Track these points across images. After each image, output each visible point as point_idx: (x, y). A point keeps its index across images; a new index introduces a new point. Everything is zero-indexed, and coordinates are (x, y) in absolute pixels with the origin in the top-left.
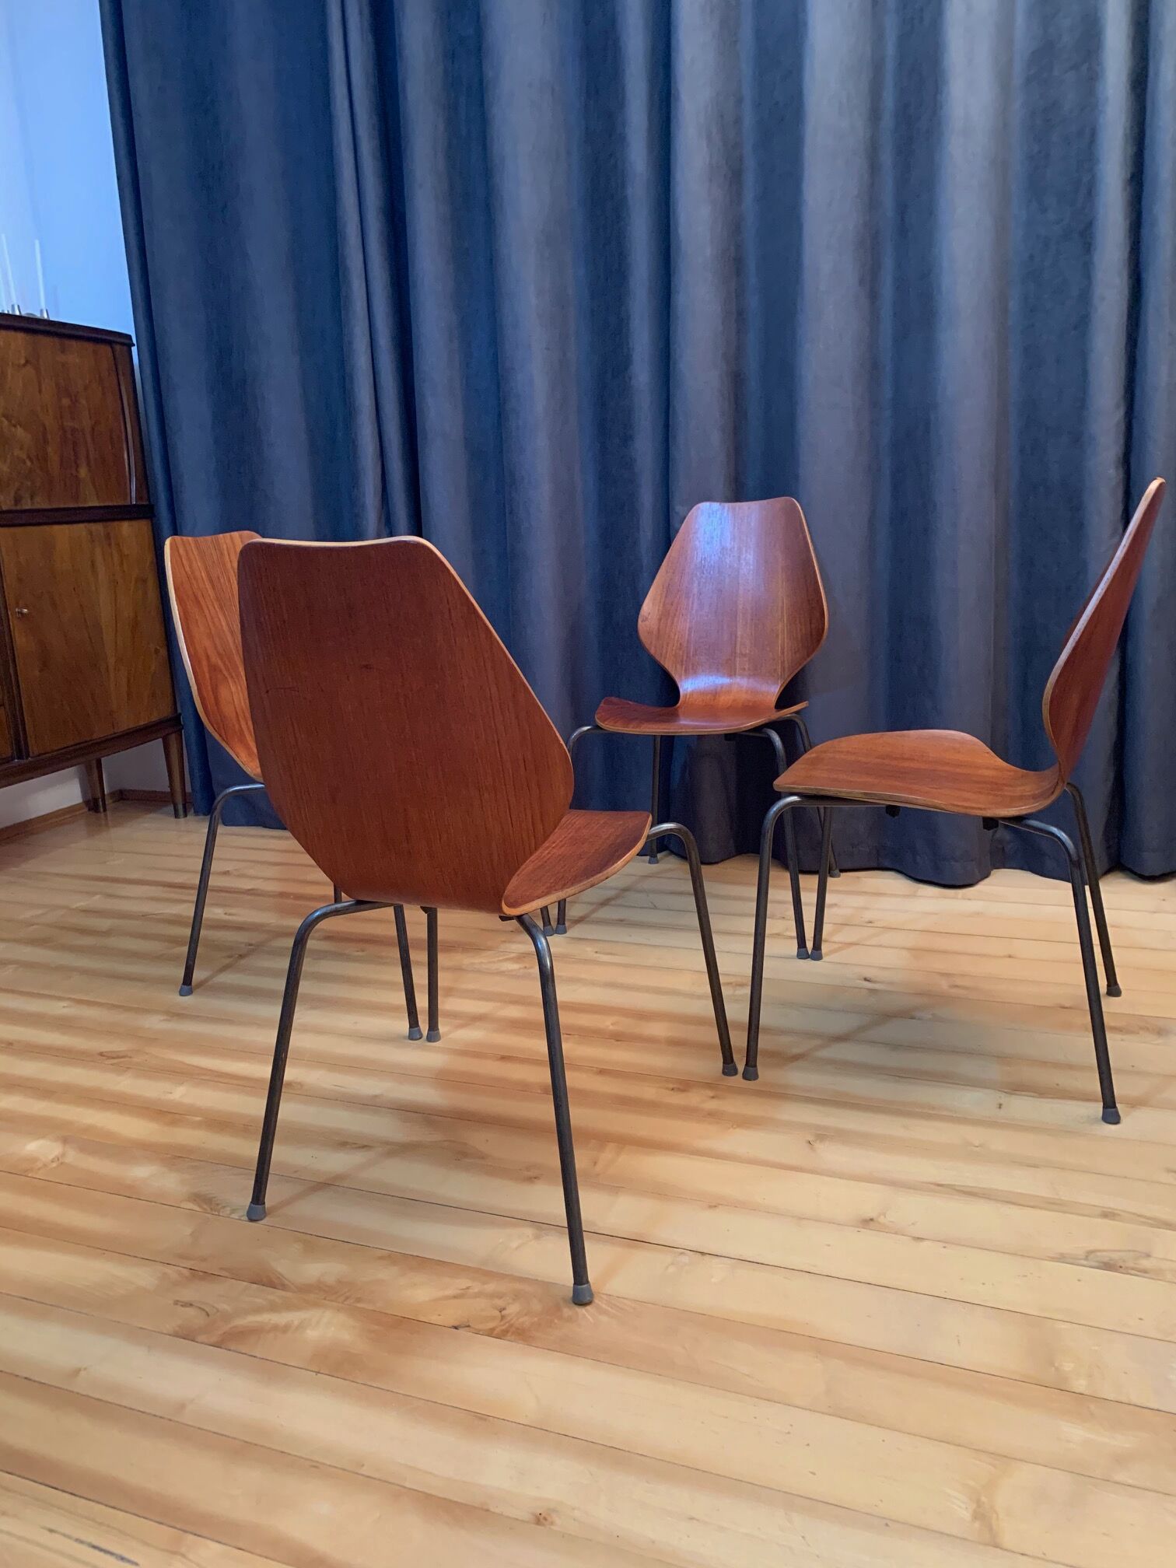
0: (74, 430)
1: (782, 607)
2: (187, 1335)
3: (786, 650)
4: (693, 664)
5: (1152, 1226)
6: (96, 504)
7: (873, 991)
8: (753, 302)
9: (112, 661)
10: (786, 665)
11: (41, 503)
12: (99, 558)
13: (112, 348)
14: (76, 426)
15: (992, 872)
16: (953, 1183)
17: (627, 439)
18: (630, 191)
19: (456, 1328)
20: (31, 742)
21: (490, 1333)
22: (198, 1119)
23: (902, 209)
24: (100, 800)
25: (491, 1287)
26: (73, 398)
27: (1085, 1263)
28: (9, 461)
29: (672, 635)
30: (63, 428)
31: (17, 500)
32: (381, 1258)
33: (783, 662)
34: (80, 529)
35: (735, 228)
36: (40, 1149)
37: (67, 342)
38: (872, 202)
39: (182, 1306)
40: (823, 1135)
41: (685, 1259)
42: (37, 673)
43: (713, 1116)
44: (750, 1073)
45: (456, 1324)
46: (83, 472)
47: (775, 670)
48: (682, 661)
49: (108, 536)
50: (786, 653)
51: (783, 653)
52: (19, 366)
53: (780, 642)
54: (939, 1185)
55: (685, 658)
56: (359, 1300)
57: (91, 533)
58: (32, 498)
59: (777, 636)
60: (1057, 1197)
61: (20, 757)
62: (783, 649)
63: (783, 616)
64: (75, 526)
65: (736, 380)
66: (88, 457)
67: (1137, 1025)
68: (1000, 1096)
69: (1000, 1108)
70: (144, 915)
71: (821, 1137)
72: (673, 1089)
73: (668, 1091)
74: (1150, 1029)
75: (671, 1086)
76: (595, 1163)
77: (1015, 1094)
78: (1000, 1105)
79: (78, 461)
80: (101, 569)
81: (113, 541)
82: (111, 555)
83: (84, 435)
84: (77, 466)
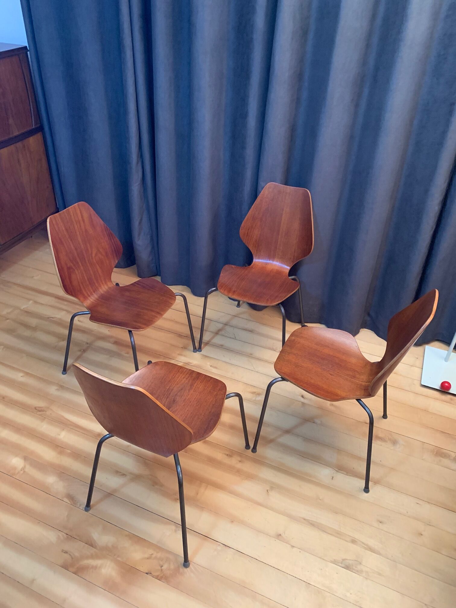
0: (5, 103)
1: (297, 235)
2: (65, 567)
3: (296, 252)
5: (366, 549)
6: (18, 133)
7: (303, 404)
8: (305, 95)
9: (29, 198)
12: (21, 158)
13: (19, 57)
14: (6, 101)
15: (360, 330)
16: (309, 519)
17: (243, 148)
18: (255, 36)
19: (147, 573)
21: (157, 578)
22: (69, 451)
23: (377, 68)
25: (159, 555)
27: (340, 564)
29: (253, 235)
32: (126, 536)
33: (294, 256)
35: (301, 60)
36: (17, 462)
38: (364, 62)
39: (64, 552)
40: (273, 487)
41: (219, 548)
43: (239, 472)
44: (254, 450)
45: (147, 572)
47: (291, 258)
49: (24, 147)
51: (294, 253)
53: (294, 248)
54: (305, 519)
55: (257, 246)
56: (118, 556)
59: (293, 245)
60: (339, 530)
65: (293, 130)
66: (12, 113)
67: (388, 437)
68: (334, 473)
69: (332, 479)
70: (48, 318)
71: (272, 488)
72: (227, 455)
73: (226, 456)
74: (392, 440)
75: (227, 453)
76: (197, 494)
77: (339, 472)
78: (333, 477)
79: (8, 117)
80: (22, 161)
81: (26, 148)
82: (26, 154)
83: (9, 104)
84: (8, 119)
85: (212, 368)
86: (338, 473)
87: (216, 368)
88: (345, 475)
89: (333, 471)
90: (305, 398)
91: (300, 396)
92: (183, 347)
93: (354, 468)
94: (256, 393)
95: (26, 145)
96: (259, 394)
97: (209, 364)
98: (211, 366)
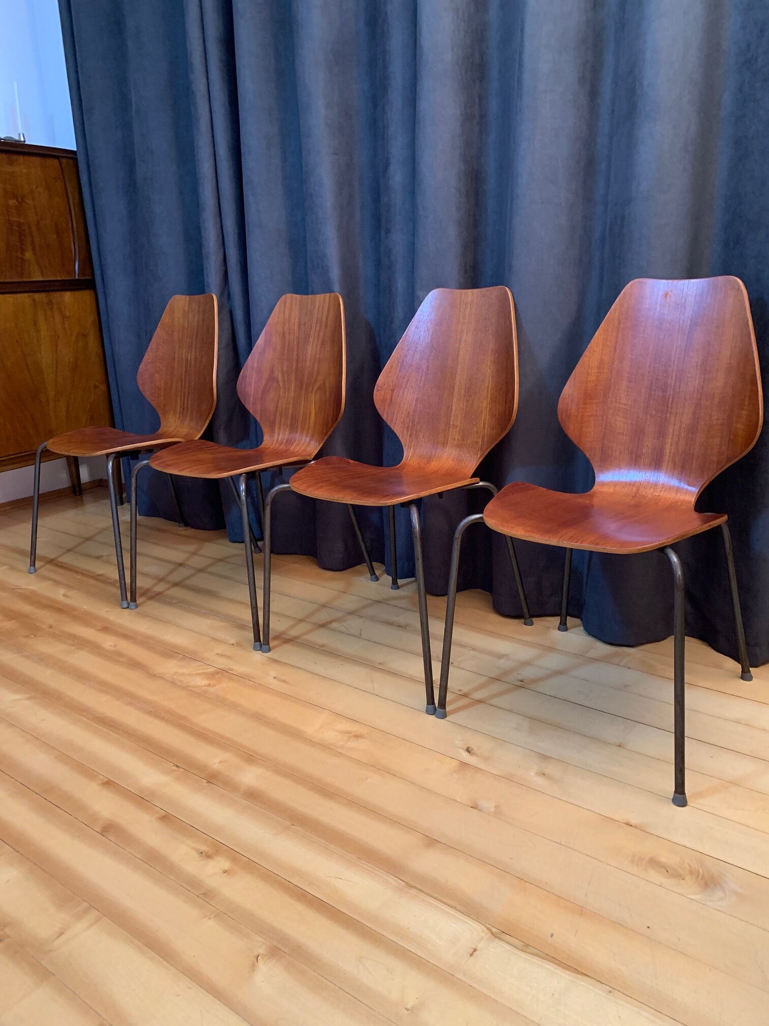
0: (20, 225)
1: (488, 387)
3: (486, 425)
4: (416, 431)
6: (41, 279)
9: (52, 394)
10: (486, 440)
12: (41, 319)
13: (59, 161)
14: (22, 221)
24: (77, 487)
26: (20, 200)
29: (402, 405)
30: (10, 222)
33: (483, 438)
34: (24, 298)
37: (15, 157)
40: (281, 950)
46: (28, 255)
47: (477, 442)
48: (408, 428)
49: (50, 303)
50: (486, 428)
51: (484, 428)
53: (483, 418)
55: (410, 425)
57: (34, 300)
59: (482, 412)
62: (484, 425)
63: (487, 394)
64: (19, 295)
66: (33, 243)
67: (690, 866)
68: (482, 938)
69: (471, 955)
71: (274, 953)
72: (201, 853)
73: (194, 854)
74: (700, 876)
75: (204, 848)
76: (61, 934)
77: (501, 939)
78: (475, 950)
79: (24, 247)
80: (43, 327)
81: (55, 306)
82: (53, 316)
83: (30, 228)
84: (23, 251)
85: (275, 681)
86: (497, 940)
87: (283, 681)
88: (516, 951)
89: (483, 934)
90: (474, 754)
91: (462, 748)
92: (235, 644)
94: (353, 734)
95: (54, 301)
96: (358, 737)
97: (273, 673)
98: (275, 678)
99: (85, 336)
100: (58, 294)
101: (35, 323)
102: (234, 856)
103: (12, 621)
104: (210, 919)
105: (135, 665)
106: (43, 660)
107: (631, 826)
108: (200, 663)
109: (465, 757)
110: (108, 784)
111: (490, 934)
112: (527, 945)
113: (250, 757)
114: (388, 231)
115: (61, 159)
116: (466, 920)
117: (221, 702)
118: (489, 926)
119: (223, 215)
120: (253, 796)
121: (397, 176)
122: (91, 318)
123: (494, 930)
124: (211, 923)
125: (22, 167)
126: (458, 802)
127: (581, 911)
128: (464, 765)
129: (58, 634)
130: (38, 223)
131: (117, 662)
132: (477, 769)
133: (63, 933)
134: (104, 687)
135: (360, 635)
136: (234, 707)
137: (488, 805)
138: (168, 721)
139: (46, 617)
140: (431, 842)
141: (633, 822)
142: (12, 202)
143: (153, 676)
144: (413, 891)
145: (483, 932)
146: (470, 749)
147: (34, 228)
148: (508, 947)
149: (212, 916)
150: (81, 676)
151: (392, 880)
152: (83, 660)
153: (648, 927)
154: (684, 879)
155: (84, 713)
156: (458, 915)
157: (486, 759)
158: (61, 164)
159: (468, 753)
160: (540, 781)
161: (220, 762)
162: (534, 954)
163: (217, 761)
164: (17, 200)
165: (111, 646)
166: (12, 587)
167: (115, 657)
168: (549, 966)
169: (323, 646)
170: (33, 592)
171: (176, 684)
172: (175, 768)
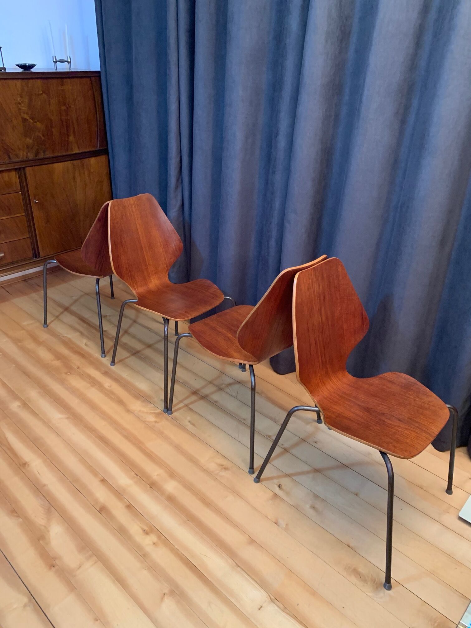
0: (67, 120)
6: (78, 152)
9: (82, 217)
11: (49, 155)
12: (77, 175)
13: (91, 79)
14: (68, 118)
20: (41, 251)
28: (32, 137)
30: (61, 120)
31: (37, 154)
34: (69, 164)
37: (65, 80)
42: (44, 225)
46: (71, 138)
49: (83, 165)
52: (39, 94)
57: (74, 165)
58: (44, 152)
61: (36, 257)
64: (66, 163)
66: (74, 131)
67: (372, 576)
68: (266, 601)
69: (259, 609)
70: (59, 336)
71: (172, 593)
72: (144, 531)
73: (141, 531)
74: (376, 582)
75: (146, 528)
76: (80, 567)
77: (274, 603)
78: (261, 607)
79: (69, 134)
80: (78, 180)
81: (85, 167)
82: (84, 173)
83: (72, 122)
84: (68, 136)
85: (189, 424)
86: (272, 603)
87: (193, 425)
88: (280, 610)
89: (267, 599)
90: (282, 489)
91: (276, 484)
93: (298, 605)
94: (224, 466)
95: (85, 164)
96: (226, 469)
97: (189, 418)
98: (189, 421)
99: (102, 182)
100: (87, 159)
101: (74, 178)
102: (159, 535)
103: (59, 361)
104: (146, 569)
105: (120, 402)
106: (74, 391)
107: (350, 547)
108: (152, 405)
109: (277, 490)
110: (103, 481)
111: (270, 599)
112: (285, 608)
113: (172, 474)
114: (274, 173)
115: (91, 78)
116: (261, 590)
117: (160, 434)
118: (270, 595)
119: (181, 135)
120: (171, 500)
121: (282, 142)
122: (105, 171)
123: (272, 597)
124: (145, 572)
125: (69, 86)
126: (268, 518)
127: (314, 593)
128: (276, 496)
129: (82, 373)
130: (77, 119)
131: (111, 398)
132: (282, 499)
133: (81, 567)
134: (104, 415)
135: (237, 397)
136: (167, 439)
137: (282, 523)
138: (134, 444)
139: (76, 360)
140: (252, 541)
141: (351, 545)
142: (63, 108)
143: (128, 411)
144: (239, 569)
145: (267, 597)
146: (281, 486)
147: (75, 122)
148: (276, 608)
149: (146, 568)
150: (93, 406)
151: (230, 561)
152: (94, 394)
153: (343, 607)
154: (367, 583)
155: (94, 432)
156: (256, 585)
157: (288, 493)
158: (91, 81)
159: (279, 488)
160: (311, 512)
161: (157, 475)
162: (287, 614)
163: (156, 474)
164: (66, 107)
165: (109, 386)
166: (59, 335)
167: (109, 394)
168: (293, 621)
169: (216, 402)
170: (70, 339)
171: (140, 419)
172: (135, 476)
